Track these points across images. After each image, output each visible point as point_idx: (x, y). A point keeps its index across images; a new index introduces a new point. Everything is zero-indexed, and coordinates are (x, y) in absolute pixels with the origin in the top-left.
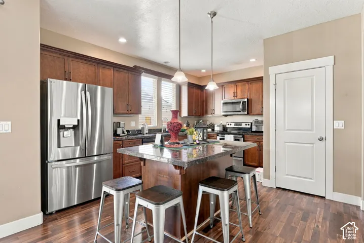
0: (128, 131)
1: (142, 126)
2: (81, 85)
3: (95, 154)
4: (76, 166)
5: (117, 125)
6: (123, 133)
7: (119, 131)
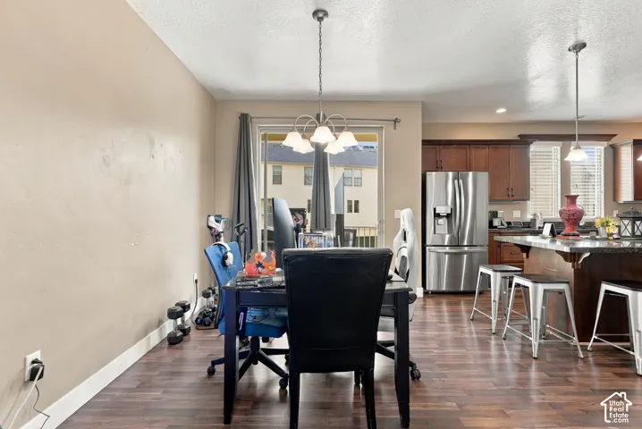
0: (509, 223)
1: (532, 217)
2: (451, 174)
3: (465, 244)
4: (446, 253)
5: (494, 215)
6: (502, 225)
7: (496, 222)
